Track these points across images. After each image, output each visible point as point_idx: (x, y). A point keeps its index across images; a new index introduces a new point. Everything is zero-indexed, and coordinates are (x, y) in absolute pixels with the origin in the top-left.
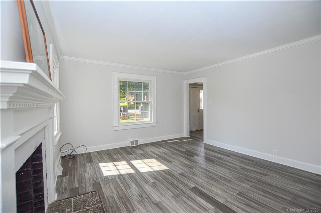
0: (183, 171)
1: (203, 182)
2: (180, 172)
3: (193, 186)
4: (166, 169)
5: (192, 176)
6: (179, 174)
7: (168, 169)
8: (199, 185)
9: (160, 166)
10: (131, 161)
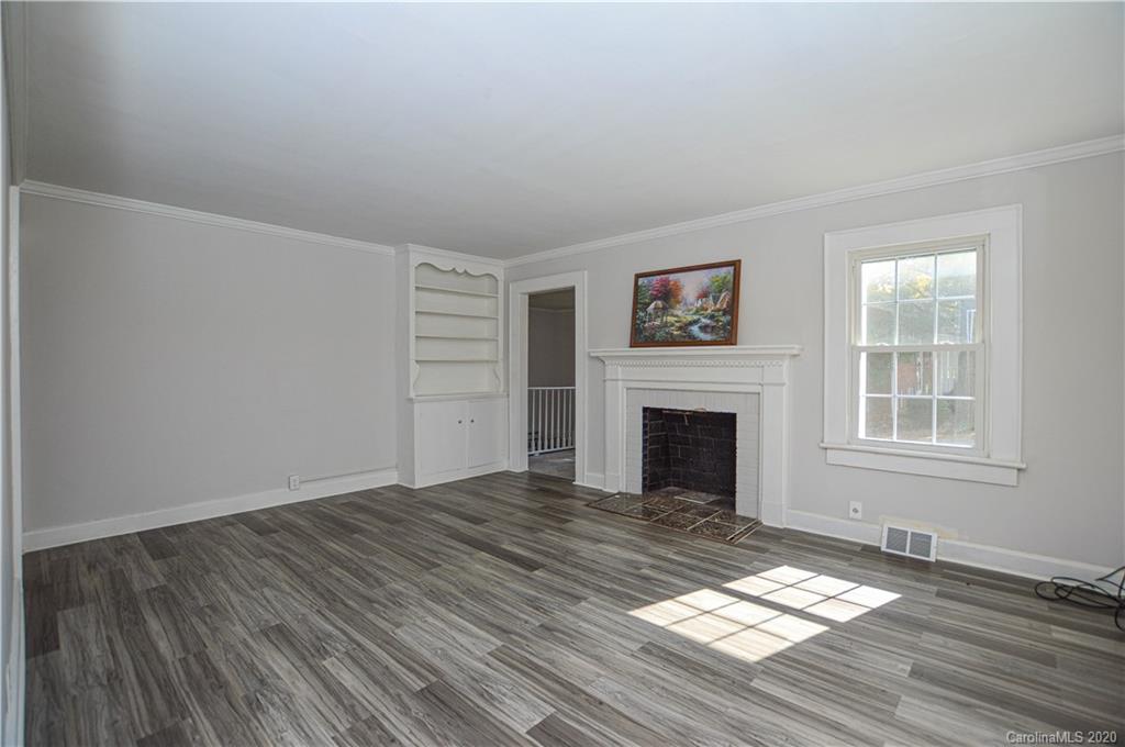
0: (573, 609)
1: (507, 584)
2: (583, 603)
3: (536, 572)
4: (637, 611)
5: (540, 596)
6: (585, 599)
7: (631, 613)
8: (521, 575)
9: (674, 623)
10: (826, 628)
